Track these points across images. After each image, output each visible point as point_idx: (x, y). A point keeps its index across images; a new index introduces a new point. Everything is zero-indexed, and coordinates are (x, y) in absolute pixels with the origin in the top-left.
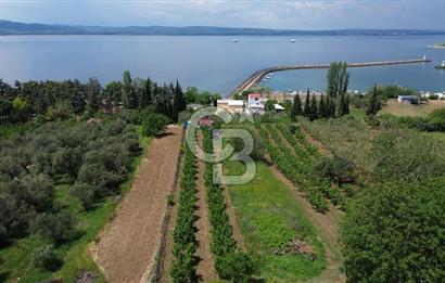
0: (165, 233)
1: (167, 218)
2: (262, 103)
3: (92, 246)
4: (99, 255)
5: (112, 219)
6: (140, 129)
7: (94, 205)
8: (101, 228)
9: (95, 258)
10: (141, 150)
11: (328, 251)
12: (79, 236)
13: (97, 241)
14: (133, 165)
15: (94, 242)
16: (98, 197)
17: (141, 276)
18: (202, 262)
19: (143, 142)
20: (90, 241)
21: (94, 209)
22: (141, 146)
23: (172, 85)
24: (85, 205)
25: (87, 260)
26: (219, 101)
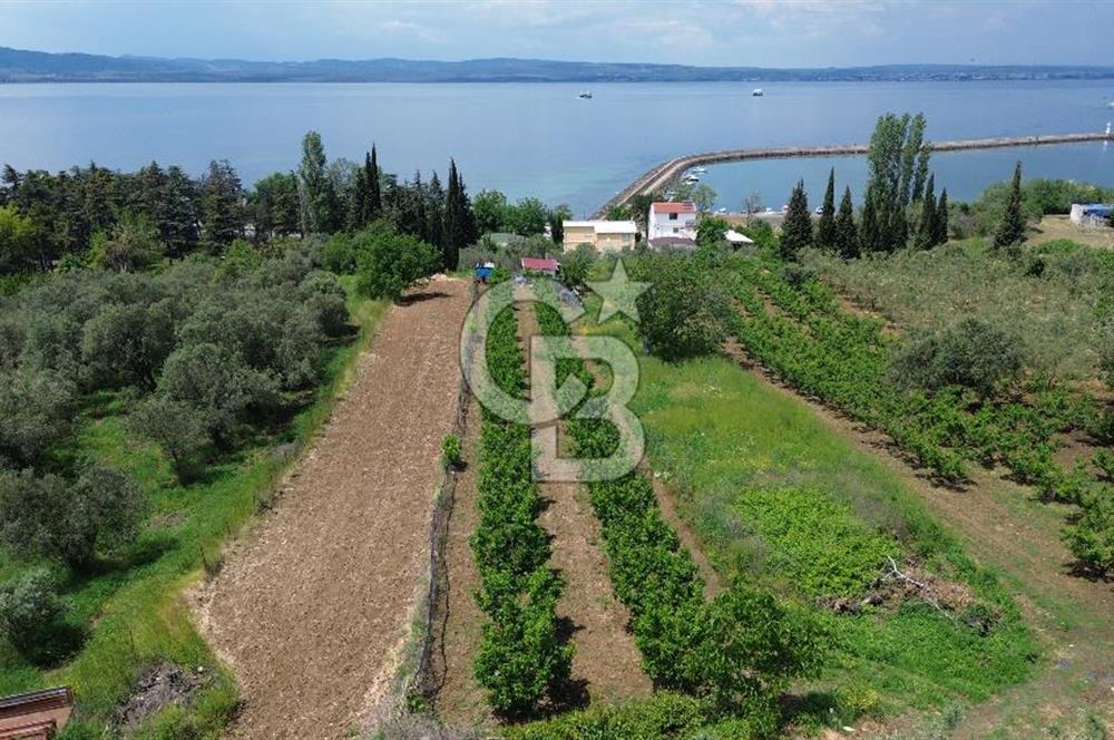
0: (442, 543)
1: (447, 505)
2: (689, 226)
3: (193, 585)
4: (217, 611)
5: (264, 506)
6: (349, 282)
7: (209, 469)
8: (227, 530)
9: (204, 621)
10: (354, 330)
11: (1021, 599)
12: (150, 555)
13: (213, 570)
14: (332, 366)
15: (200, 573)
16: (223, 446)
17: (367, 682)
18: (580, 635)
19: (361, 311)
20: (188, 567)
21: (207, 480)
22: (354, 321)
23: (436, 182)
24: (177, 468)
25: (175, 630)
26: (566, 224)
